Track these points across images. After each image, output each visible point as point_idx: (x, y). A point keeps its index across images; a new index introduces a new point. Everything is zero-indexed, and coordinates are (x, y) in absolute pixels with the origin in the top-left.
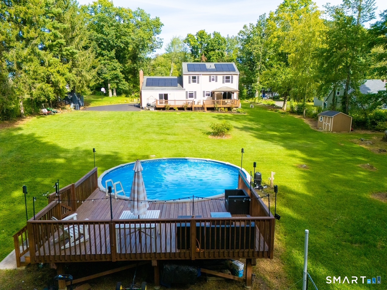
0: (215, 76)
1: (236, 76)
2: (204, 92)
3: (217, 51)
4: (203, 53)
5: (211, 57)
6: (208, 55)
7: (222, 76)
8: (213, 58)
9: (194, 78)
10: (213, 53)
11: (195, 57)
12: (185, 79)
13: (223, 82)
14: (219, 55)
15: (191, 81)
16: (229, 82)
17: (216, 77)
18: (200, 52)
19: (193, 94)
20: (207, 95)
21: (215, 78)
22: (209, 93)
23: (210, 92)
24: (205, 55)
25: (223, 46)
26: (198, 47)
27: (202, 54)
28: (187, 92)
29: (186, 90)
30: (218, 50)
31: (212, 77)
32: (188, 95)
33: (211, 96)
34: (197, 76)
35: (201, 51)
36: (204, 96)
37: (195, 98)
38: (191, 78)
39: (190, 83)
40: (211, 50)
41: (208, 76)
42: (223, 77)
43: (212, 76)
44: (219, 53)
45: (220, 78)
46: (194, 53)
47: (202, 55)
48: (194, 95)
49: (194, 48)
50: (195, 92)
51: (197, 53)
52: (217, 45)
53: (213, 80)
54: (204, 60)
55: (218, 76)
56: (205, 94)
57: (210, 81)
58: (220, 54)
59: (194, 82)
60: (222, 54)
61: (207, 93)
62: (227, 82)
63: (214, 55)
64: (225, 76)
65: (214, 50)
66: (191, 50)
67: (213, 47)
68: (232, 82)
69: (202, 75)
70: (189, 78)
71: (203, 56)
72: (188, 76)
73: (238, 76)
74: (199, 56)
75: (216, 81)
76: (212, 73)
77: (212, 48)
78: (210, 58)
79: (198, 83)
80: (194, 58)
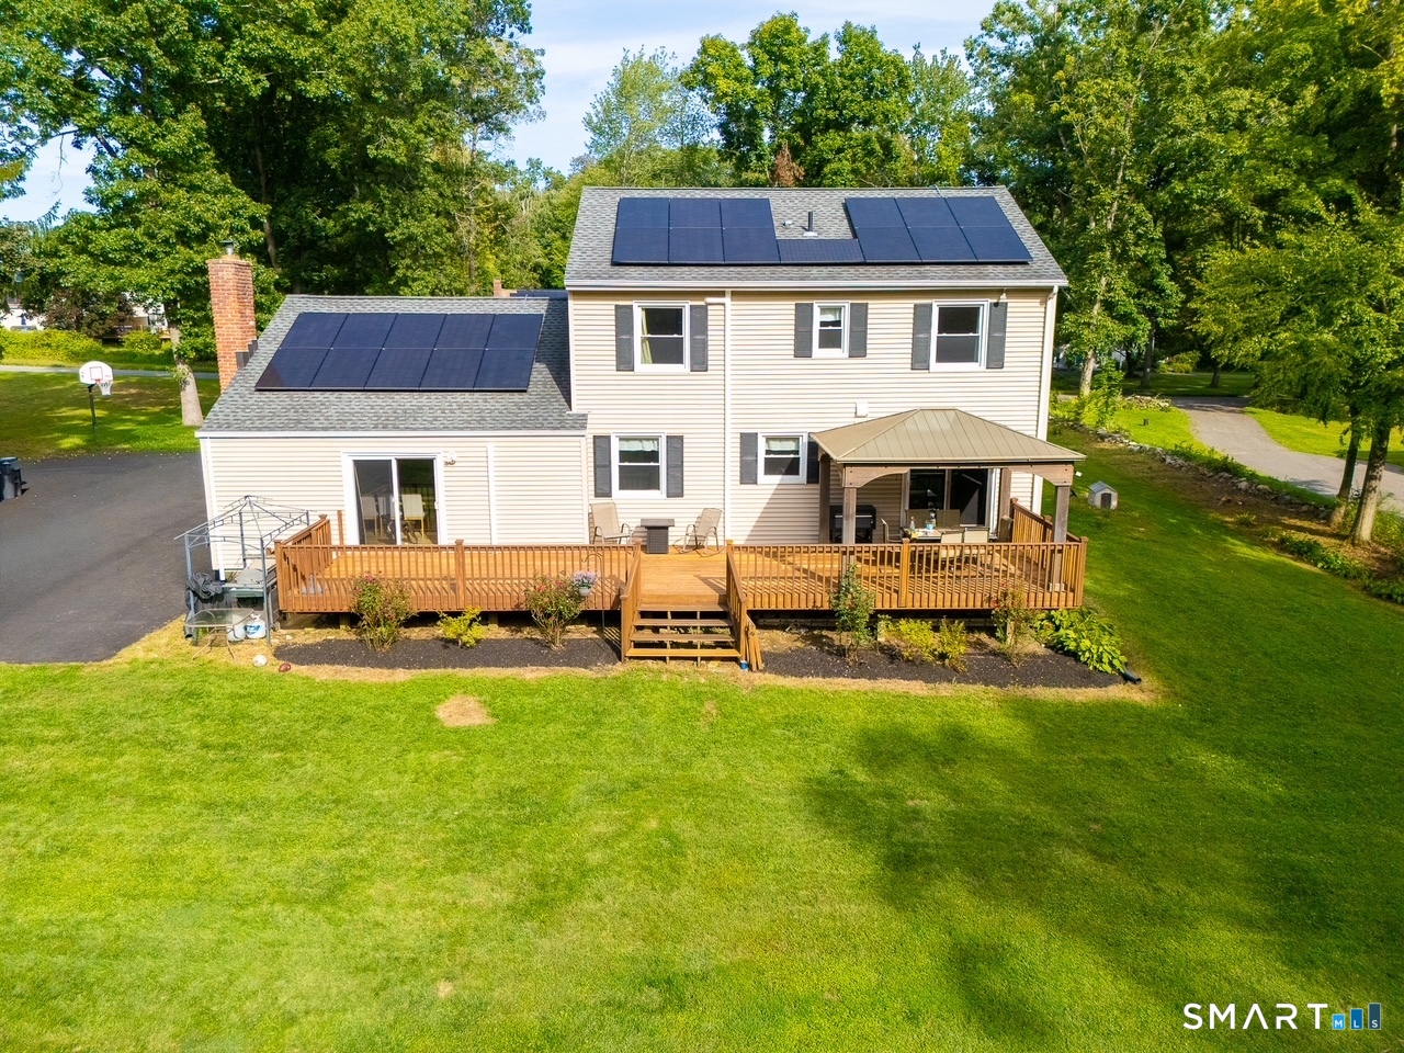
0: (846, 304)
1: (1033, 304)
2: (748, 441)
3: (857, 131)
4: (785, 142)
5: (825, 162)
6: (810, 155)
7: (906, 307)
8: (834, 166)
9: (663, 322)
10: (834, 139)
11: (742, 164)
12: (590, 327)
13: (919, 362)
14: (871, 153)
15: (639, 349)
16: (967, 353)
17: (860, 318)
18: (766, 135)
19: (654, 456)
20: (773, 466)
21: (846, 328)
22: (790, 446)
23: (804, 441)
24: (796, 152)
25: (892, 103)
26: (758, 107)
27: (780, 146)
28: (601, 443)
29: (594, 428)
30: (866, 123)
31: (818, 318)
32: (615, 463)
33: (812, 477)
34: (686, 306)
35: (773, 129)
36: (748, 476)
37: (676, 491)
38: (639, 318)
39: (625, 362)
40: (829, 125)
41: (787, 308)
42: (921, 316)
43: (817, 305)
44: (868, 141)
45: (891, 322)
46: (739, 139)
47: (777, 150)
48: (663, 463)
49: (733, 113)
50: (675, 443)
51: (751, 138)
52: (858, 96)
53: (830, 339)
54: (787, 175)
55: (875, 306)
56: (762, 456)
57: (802, 349)
58: (877, 147)
59: (665, 352)
60: (887, 146)
61: (776, 446)
62: (948, 353)
63: (840, 151)
64: (936, 304)
65: (842, 126)
66: (723, 128)
67: (835, 108)
68: (996, 361)
69: (738, 294)
70: (623, 320)
71: (784, 160)
72: (607, 308)
73: (1052, 304)
74: (760, 157)
75: (859, 349)
76: (818, 279)
77: (832, 115)
78: (820, 168)
79: (700, 364)
80: (737, 168)
